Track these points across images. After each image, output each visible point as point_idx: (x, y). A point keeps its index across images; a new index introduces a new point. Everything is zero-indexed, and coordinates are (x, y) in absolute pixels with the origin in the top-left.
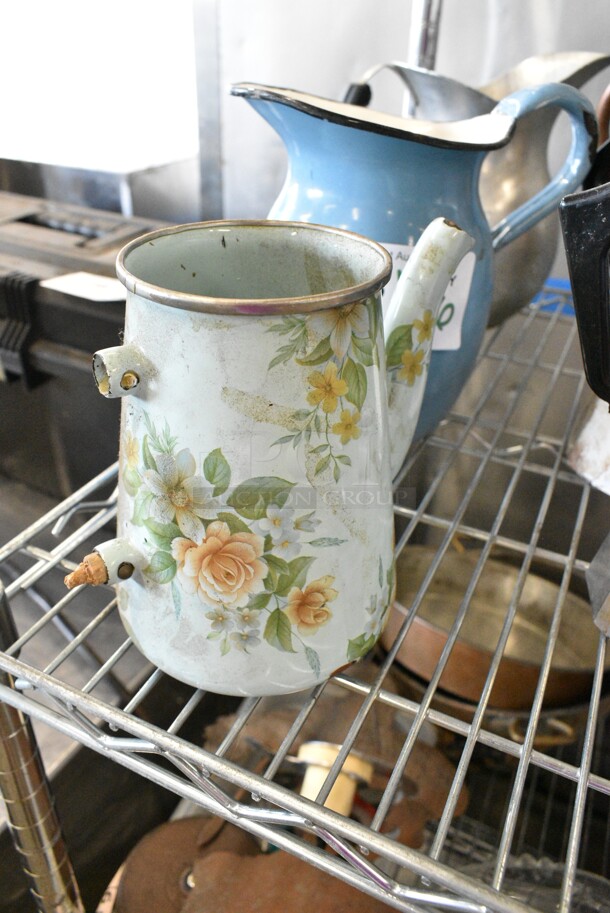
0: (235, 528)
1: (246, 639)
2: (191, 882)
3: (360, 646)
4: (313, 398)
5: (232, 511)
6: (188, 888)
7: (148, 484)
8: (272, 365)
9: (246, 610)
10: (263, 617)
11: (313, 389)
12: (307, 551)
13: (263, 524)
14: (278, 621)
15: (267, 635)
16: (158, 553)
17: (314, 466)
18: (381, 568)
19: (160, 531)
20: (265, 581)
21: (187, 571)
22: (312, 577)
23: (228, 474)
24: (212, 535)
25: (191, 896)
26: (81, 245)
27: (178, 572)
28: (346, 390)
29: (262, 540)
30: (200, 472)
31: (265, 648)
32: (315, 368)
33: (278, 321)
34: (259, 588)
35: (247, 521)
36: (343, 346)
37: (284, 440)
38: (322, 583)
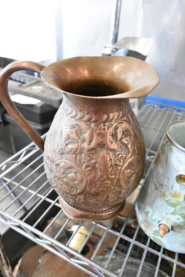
2: (40, 261)
6: (39, 263)
25: (40, 265)
26: (20, 86)
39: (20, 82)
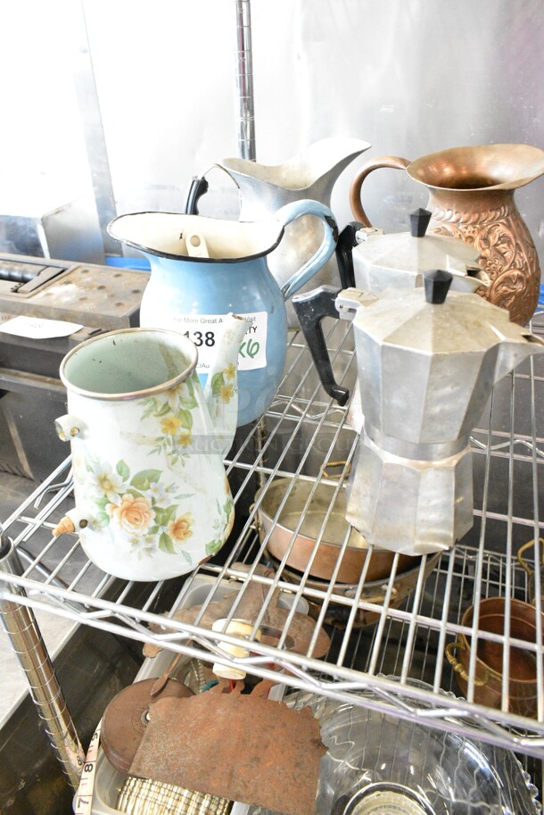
0: (136, 495)
1: (150, 550)
2: (148, 717)
3: (213, 547)
4: (164, 430)
5: (133, 488)
6: (148, 721)
7: (90, 479)
8: (142, 419)
9: (148, 536)
10: (157, 537)
11: (164, 426)
12: (174, 502)
13: (149, 492)
14: (164, 538)
15: (160, 547)
16: (99, 513)
17: (170, 461)
18: (218, 505)
19: (99, 501)
20: (155, 520)
21: (115, 519)
22: (179, 514)
23: (128, 471)
24: (126, 500)
26: (16, 290)
27: (111, 520)
28: (181, 423)
29: (150, 500)
30: (115, 471)
31: (160, 554)
32: (164, 417)
33: (142, 400)
34: (152, 524)
35: (140, 492)
36: (175, 403)
37: (153, 452)
38: (185, 517)
39: (10, 278)
